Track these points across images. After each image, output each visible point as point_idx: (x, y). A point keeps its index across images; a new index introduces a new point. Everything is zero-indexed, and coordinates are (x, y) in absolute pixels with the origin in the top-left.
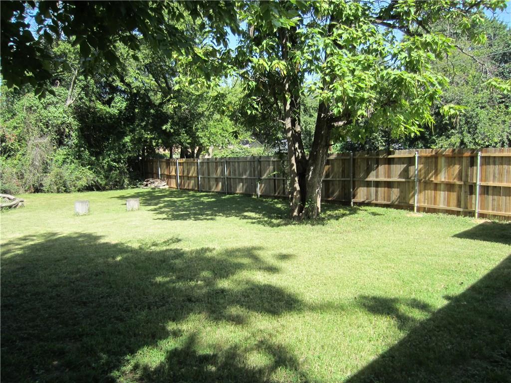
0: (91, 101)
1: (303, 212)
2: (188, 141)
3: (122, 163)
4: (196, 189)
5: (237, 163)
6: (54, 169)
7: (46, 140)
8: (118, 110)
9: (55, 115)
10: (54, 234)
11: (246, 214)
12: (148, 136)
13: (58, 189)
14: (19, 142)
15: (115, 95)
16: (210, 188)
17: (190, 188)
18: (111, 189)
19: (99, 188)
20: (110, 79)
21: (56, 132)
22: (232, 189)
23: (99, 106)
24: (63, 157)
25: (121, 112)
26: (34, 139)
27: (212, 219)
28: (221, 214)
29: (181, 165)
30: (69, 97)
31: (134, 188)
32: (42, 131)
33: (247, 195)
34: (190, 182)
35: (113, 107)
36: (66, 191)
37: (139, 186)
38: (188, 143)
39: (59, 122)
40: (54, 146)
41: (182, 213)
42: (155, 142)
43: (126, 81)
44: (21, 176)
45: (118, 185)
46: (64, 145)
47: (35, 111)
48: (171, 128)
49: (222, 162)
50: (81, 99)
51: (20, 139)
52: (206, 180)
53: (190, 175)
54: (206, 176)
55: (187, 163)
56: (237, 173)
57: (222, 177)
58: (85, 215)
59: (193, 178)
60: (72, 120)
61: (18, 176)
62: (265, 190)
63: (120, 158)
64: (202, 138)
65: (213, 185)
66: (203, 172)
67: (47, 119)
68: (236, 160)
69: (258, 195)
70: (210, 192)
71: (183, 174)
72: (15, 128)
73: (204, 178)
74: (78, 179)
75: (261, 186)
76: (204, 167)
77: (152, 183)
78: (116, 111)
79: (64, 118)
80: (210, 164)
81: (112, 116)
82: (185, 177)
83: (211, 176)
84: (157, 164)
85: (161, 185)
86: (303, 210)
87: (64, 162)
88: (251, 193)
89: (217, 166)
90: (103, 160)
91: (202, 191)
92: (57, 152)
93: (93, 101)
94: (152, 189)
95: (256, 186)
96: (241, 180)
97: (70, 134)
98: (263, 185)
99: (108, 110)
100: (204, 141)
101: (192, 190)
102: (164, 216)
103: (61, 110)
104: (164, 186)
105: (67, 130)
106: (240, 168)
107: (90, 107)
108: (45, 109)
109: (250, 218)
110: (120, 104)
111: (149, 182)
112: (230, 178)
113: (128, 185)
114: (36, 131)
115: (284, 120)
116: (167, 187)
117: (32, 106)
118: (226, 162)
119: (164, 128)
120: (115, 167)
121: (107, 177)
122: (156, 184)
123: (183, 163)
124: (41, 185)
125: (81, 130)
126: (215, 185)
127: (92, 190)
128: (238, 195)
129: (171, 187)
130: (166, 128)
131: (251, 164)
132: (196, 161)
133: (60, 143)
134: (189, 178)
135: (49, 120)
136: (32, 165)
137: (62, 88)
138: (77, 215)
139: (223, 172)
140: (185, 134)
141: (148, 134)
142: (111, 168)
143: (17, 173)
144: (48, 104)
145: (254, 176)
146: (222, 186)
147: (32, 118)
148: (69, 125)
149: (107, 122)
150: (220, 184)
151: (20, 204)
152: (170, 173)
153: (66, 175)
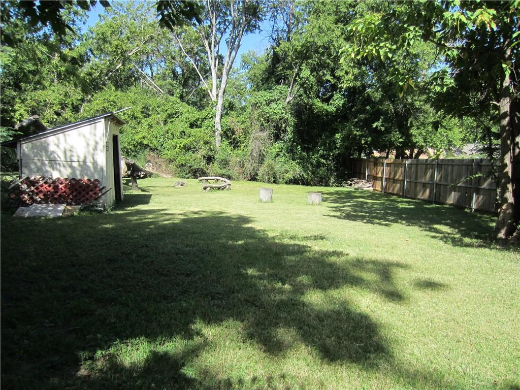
0: (309, 97)
1: (515, 234)
2: (401, 140)
3: (330, 160)
4: (401, 194)
5: (450, 168)
6: (268, 161)
7: (265, 134)
8: (335, 107)
9: (275, 111)
10: (222, 213)
11: (436, 226)
12: (357, 133)
13: (269, 179)
14: (244, 135)
15: (334, 92)
16: (416, 195)
17: (395, 192)
18: (315, 185)
19: (305, 183)
20: (321, 73)
21: (274, 126)
22: (441, 198)
23: (318, 103)
24: (278, 150)
25: (338, 110)
26: (255, 132)
27: (386, 225)
28: (404, 222)
29: (388, 166)
30: (289, 94)
31: (338, 186)
32: (262, 125)
33: (459, 207)
34: (396, 186)
35: (331, 104)
36: (274, 182)
37: (343, 185)
38: (400, 143)
39: (278, 117)
40: (271, 140)
41: (361, 214)
42: (364, 140)
43: (336, 75)
44: (242, 165)
45: (323, 181)
46: (281, 140)
47: (259, 107)
48: (382, 126)
49: (432, 165)
50: (300, 96)
51: (246, 132)
52: (413, 185)
53: (397, 177)
54: (413, 180)
55: (395, 164)
56: (449, 178)
57: (431, 183)
58: (267, 202)
59: (399, 182)
60: (290, 116)
61: (240, 165)
62: (483, 203)
63: (329, 155)
64: (415, 136)
65: (420, 191)
66: (411, 176)
67: (268, 115)
68: (450, 163)
69: (471, 209)
70: (415, 199)
71: (390, 176)
72: (243, 122)
73: (410, 182)
74: (287, 172)
75: (478, 199)
76: (412, 169)
77: (356, 183)
78: (334, 108)
79: (282, 113)
80: (419, 166)
81: (328, 114)
82: (391, 180)
83: (419, 181)
84: (365, 164)
85: (365, 186)
86: (514, 232)
87: (278, 155)
88: (464, 206)
89: (426, 169)
90: (313, 155)
91: (406, 197)
92: (274, 145)
93: (311, 98)
94: (355, 189)
95: (471, 198)
96: (454, 189)
97: (286, 129)
98: (481, 197)
99: (326, 107)
100: (419, 140)
101: (396, 195)
102: (338, 214)
103: (281, 106)
104: (369, 187)
105: (284, 126)
106: (454, 172)
107: (307, 104)
108: (268, 105)
109: (437, 231)
110: (338, 101)
111: (354, 182)
112: (441, 185)
113: (333, 183)
114: (257, 126)
115: (498, 102)
116: (371, 189)
117: (257, 103)
118: (438, 164)
119: (374, 125)
120: (323, 163)
121: (313, 173)
122: (360, 185)
123: (390, 164)
124: (257, 175)
125: (296, 126)
126: (421, 193)
127: (298, 184)
128: (448, 206)
129: (375, 190)
130: (377, 127)
131: (468, 169)
132: (404, 162)
133: (277, 137)
134: (395, 181)
135: (270, 115)
136: (251, 155)
137: (285, 86)
138: (261, 201)
139: (432, 176)
140: (398, 132)
141: (357, 131)
142: (319, 165)
143: (240, 162)
144: (271, 101)
145: (471, 184)
146: (430, 193)
147: (256, 113)
148: (286, 121)
149: (323, 119)
150: (428, 191)
151: (228, 187)
152: (376, 175)
153: (277, 167)
